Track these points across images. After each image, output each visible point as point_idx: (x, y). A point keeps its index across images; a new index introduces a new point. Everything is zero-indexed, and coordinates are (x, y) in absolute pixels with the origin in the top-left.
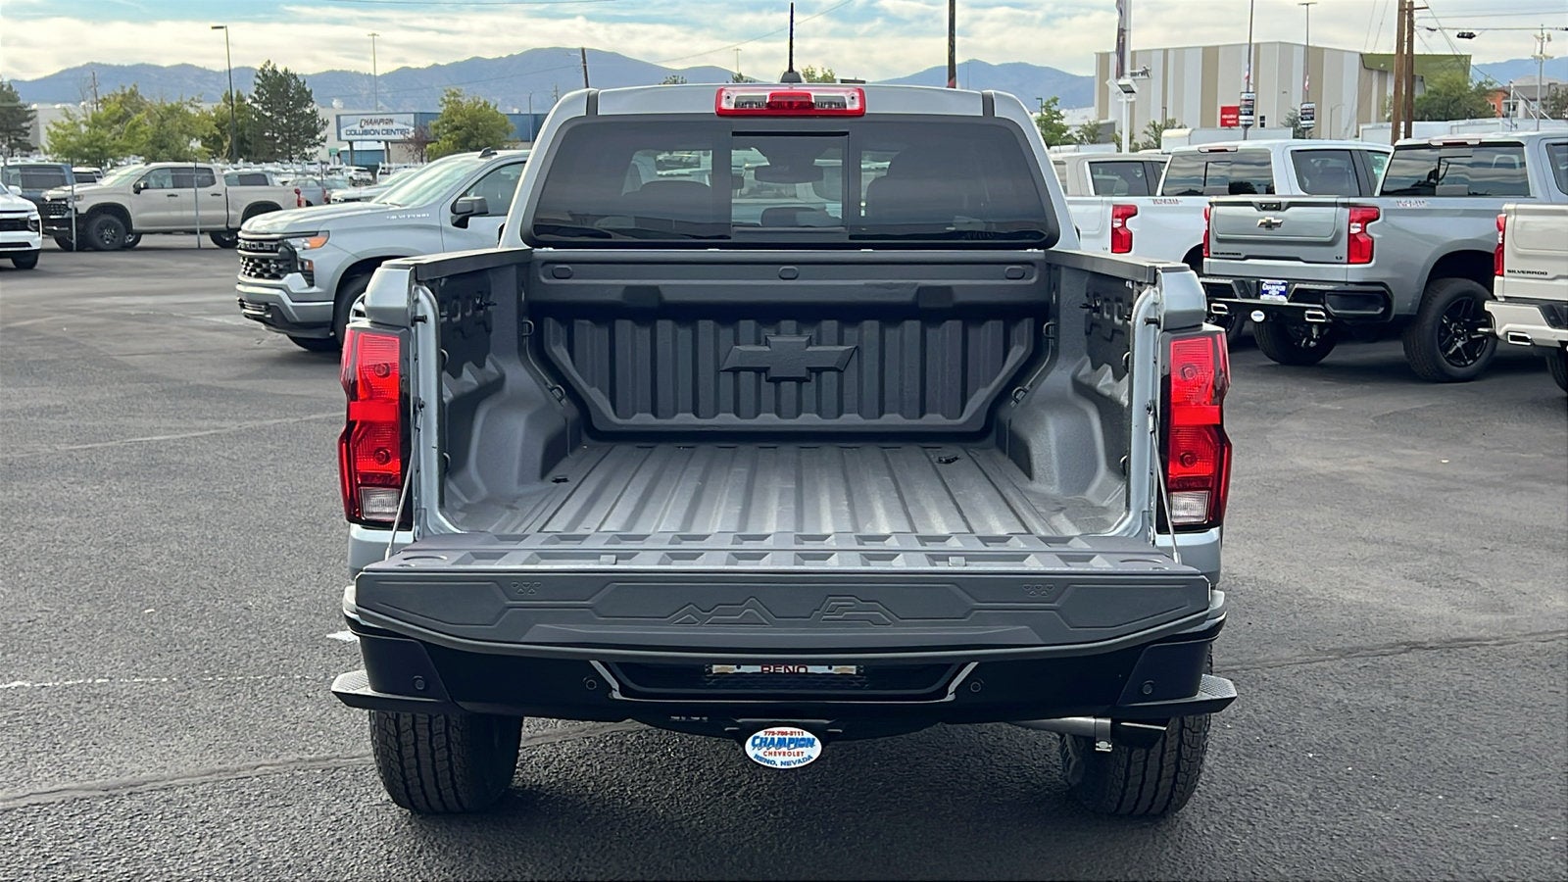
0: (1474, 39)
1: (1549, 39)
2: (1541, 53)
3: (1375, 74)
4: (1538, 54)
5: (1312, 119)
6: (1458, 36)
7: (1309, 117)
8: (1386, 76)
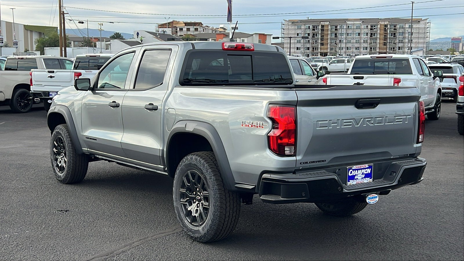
0: (84, 24)
1: (102, 25)
2: (100, 28)
3: (29, 32)
4: (99, 29)
5: (17, 45)
6: (79, 23)
7: (16, 44)
8: (32, 32)
